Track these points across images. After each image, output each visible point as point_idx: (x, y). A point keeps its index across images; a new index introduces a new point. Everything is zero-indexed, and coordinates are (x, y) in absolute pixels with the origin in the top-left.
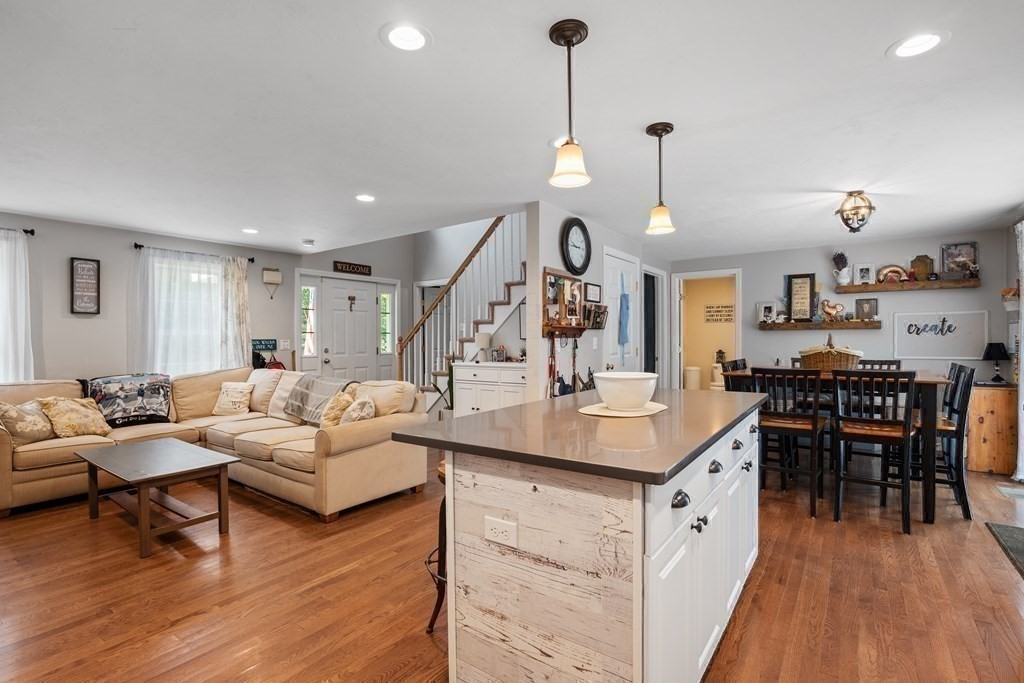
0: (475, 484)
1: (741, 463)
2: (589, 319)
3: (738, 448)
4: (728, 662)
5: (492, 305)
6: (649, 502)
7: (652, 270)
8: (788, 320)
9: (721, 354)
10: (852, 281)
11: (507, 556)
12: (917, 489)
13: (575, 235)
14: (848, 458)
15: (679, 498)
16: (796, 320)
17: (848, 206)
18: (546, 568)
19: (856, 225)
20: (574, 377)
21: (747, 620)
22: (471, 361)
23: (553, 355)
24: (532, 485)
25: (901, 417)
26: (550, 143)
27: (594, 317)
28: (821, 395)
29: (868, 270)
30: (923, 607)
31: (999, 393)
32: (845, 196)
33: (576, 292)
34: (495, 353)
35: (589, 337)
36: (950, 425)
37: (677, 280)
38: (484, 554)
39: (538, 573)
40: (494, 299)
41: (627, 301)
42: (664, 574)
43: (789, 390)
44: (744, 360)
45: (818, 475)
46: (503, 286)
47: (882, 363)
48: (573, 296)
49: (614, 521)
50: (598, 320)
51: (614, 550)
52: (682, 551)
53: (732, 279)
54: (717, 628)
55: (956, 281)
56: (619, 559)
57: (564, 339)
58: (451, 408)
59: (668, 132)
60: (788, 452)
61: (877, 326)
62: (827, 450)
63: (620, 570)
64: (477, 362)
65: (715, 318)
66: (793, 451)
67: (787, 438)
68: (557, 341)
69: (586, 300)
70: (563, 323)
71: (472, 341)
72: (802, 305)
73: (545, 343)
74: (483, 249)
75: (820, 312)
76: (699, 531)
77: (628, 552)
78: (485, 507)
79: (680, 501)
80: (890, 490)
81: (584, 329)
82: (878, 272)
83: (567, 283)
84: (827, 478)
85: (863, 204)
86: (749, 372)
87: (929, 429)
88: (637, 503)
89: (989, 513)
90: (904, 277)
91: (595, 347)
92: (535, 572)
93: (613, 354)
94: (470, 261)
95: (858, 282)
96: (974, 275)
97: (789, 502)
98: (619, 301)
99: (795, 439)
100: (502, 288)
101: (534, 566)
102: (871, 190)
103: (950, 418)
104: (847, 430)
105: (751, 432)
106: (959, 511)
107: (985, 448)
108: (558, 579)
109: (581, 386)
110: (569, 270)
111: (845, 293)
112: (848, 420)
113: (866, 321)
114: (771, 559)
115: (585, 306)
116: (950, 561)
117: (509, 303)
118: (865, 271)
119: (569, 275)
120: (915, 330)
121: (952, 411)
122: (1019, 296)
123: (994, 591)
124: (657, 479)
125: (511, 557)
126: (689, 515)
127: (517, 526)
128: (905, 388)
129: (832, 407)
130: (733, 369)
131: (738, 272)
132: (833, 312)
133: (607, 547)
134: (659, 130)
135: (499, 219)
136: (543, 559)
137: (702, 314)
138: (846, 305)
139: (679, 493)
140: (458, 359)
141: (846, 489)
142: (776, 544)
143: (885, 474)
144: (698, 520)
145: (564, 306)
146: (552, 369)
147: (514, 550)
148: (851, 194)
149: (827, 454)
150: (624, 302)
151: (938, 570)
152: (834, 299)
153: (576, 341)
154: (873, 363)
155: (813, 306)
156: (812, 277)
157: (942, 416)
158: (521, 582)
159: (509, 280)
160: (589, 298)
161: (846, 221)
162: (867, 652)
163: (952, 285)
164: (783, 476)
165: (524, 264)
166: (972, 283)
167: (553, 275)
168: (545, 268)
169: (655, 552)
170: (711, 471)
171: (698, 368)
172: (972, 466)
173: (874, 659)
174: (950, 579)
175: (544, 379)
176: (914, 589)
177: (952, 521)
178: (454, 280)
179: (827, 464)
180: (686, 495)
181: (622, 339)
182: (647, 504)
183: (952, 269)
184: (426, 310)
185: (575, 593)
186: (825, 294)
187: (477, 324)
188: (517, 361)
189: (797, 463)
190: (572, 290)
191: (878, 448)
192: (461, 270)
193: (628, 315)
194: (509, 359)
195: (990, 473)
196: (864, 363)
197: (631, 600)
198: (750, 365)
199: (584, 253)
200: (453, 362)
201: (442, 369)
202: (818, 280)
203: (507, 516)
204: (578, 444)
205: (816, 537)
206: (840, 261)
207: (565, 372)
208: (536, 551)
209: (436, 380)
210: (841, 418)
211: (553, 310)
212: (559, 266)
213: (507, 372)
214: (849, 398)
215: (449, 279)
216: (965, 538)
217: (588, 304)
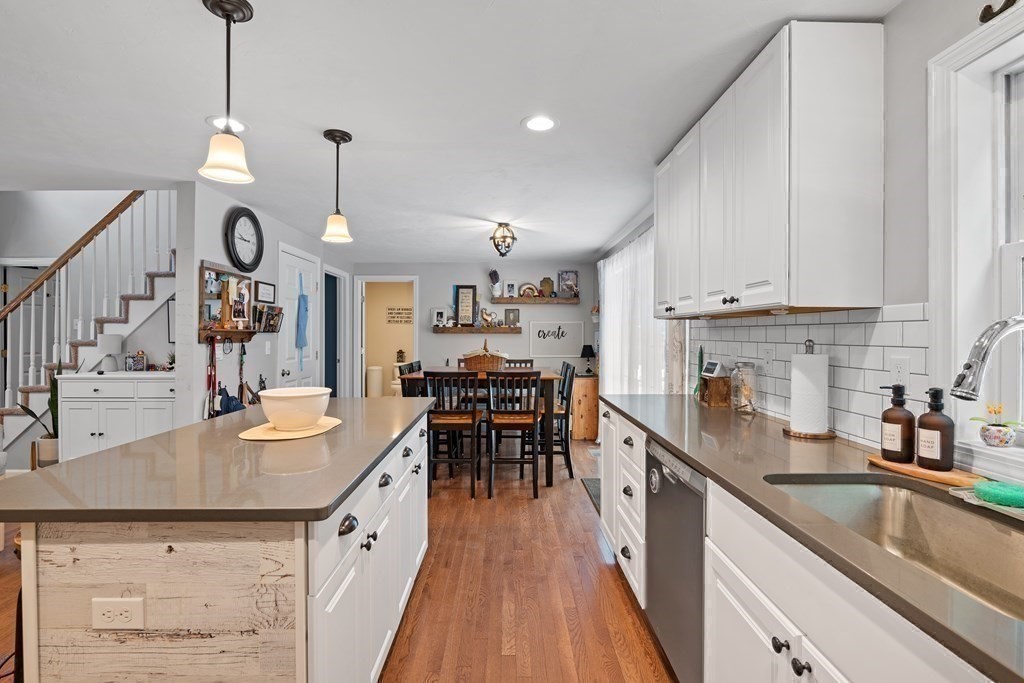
0: (75, 560)
1: (411, 467)
2: (260, 321)
3: (408, 455)
4: (401, 660)
5: (126, 300)
6: (313, 538)
7: (334, 271)
8: (456, 325)
9: (401, 355)
10: (503, 294)
11: (128, 643)
12: (542, 460)
13: (243, 227)
14: (498, 441)
15: (347, 523)
16: (462, 325)
17: (499, 234)
18: (186, 642)
19: (503, 251)
20: (241, 387)
21: (419, 612)
22: (91, 371)
23: (212, 363)
24: (165, 546)
25: (532, 408)
26: (208, 120)
27: (267, 319)
28: (479, 390)
29: (513, 285)
30: (545, 557)
31: (588, 381)
32: (496, 226)
33: (245, 291)
34: (130, 361)
35: (260, 342)
36: (562, 409)
37: (360, 282)
38: (91, 650)
39: (177, 651)
40: (130, 292)
41: (306, 302)
42: (330, 608)
43: (454, 389)
44: (419, 362)
45: (476, 461)
46: (143, 277)
47: (521, 362)
48: (240, 295)
49: (274, 567)
50: (272, 322)
51: (273, 599)
52: (352, 574)
53: (411, 284)
54: (390, 632)
55: (567, 299)
56: (280, 607)
57: (228, 344)
58: (55, 435)
59: (346, 141)
60: (455, 443)
61: (518, 331)
62: (484, 437)
63: (281, 619)
64: (101, 373)
65: (396, 319)
66: (459, 441)
67: (454, 432)
68: (219, 347)
69: (256, 299)
70: (227, 326)
71: (93, 344)
72: (466, 312)
73: (204, 349)
74: (113, 226)
75: (480, 318)
76: (369, 549)
77: (290, 596)
78: (93, 586)
79: (348, 527)
80: (526, 466)
81: (255, 333)
82: (519, 289)
83: (233, 281)
84: (484, 460)
85: (509, 235)
86: (422, 375)
87: (548, 416)
88: (300, 542)
89: (583, 471)
90: (536, 294)
91: (268, 352)
92: (171, 651)
93: (289, 359)
94: (92, 239)
95: (506, 295)
96: (576, 295)
97: (455, 488)
98: (297, 301)
99: (461, 432)
100: (142, 279)
101: (169, 644)
102: (513, 223)
103: (562, 404)
104: (497, 421)
105: (421, 436)
106: (567, 472)
107: (582, 421)
108: (204, 650)
109: (251, 396)
110: (235, 266)
111: (498, 303)
112: (498, 412)
113: (511, 328)
114: (439, 546)
115: (255, 308)
116: (561, 513)
117: (152, 298)
118: (511, 286)
119: (236, 271)
120: (542, 334)
121: (563, 398)
122: (598, 311)
123: (585, 531)
124: (320, 515)
125: (136, 643)
126: (358, 537)
127: (144, 602)
128: (534, 384)
129: (486, 400)
130: (410, 372)
131: (415, 279)
132: (489, 319)
133: (266, 597)
134: (337, 137)
135: (136, 195)
136: (182, 633)
137: (384, 315)
138: (497, 314)
139: (347, 518)
140: (68, 368)
141: (496, 468)
142: (444, 531)
143: (523, 453)
144: (368, 537)
145: (228, 307)
146: (211, 381)
147: (138, 632)
148: (500, 225)
149: (484, 440)
150: (302, 302)
151: (554, 523)
152: (489, 308)
153: (243, 346)
154: (515, 362)
155: (475, 313)
156: (473, 288)
157: (557, 401)
158: (150, 670)
159: (153, 269)
160: (260, 298)
161: (497, 246)
162: (508, 607)
163: (564, 301)
164: (450, 466)
165: (174, 252)
166: (575, 300)
167: (213, 270)
168: (202, 262)
169: (319, 590)
170: (381, 486)
171: (380, 368)
172: (575, 437)
173: (512, 612)
174: (561, 529)
175: (201, 392)
176: (540, 544)
177: (563, 482)
178: (63, 261)
179: (484, 448)
180: (355, 519)
181: (300, 342)
182: (310, 542)
183: (563, 290)
184: (10, 299)
185: (225, 660)
186: (483, 304)
187: (101, 323)
188: (164, 369)
189: (462, 452)
190: (239, 289)
191: (519, 433)
192: (75, 250)
193: (306, 317)
194: (151, 367)
195: (585, 440)
196: (509, 362)
197: (293, 648)
198: (424, 369)
199: (254, 248)
200: (59, 373)
201: (38, 380)
202: (478, 291)
203: (128, 591)
204: (247, 461)
205: (474, 515)
206: (494, 276)
207: (230, 383)
208: (172, 624)
209: (27, 400)
210: (493, 412)
211: (216, 308)
212: (223, 262)
213: (148, 384)
214: (498, 391)
215: (56, 259)
216: (570, 494)
217: (259, 306)
